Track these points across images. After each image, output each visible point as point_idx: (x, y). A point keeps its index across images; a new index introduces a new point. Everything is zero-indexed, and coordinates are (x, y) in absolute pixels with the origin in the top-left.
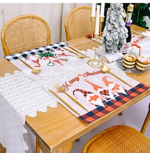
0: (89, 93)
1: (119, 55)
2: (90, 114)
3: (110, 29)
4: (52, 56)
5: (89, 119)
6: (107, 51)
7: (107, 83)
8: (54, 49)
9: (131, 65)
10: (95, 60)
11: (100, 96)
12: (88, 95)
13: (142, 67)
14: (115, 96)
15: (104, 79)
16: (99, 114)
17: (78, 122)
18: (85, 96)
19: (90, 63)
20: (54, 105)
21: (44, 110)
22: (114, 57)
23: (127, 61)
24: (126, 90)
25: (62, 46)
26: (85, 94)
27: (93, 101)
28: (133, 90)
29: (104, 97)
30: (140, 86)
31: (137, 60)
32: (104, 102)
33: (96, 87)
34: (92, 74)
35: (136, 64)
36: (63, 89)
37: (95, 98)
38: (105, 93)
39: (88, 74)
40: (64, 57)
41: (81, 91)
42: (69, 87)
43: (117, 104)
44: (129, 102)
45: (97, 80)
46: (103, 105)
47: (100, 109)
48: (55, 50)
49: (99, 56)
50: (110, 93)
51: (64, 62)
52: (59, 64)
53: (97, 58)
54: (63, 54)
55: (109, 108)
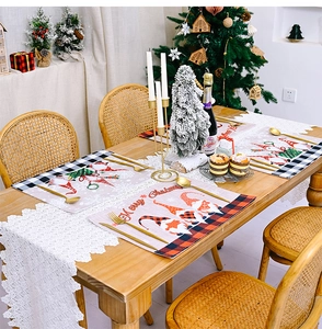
0: (164, 219)
1: (202, 158)
2: (172, 246)
3: (180, 117)
4: (91, 174)
5: (172, 252)
6: (180, 153)
7: (189, 202)
8: (90, 164)
9: (223, 170)
10: (163, 171)
11: (182, 220)
12: (162, 222)
13: (240, 171)
14: (204, 218)
15: (184, 197)
16: (185, 244)
17: (156, 259)
18: (159, 223)
19: (156, 177)
20: (115, 243)
21: (102, 251)
22: (193, 161)
23: (214, 164)
24: (219, 208)
25: (103, 156)
26: (158, 221)
27: (172, 230)
28: (231, 206)
29: (189, 222)
30: (242, 198)
31: (231, 160)
32: (189, 227)
33: (173, 210)
34: (162, 192)
35: (230, 167)
36: (121, 220)
37: (175, 224)
38: (189, 215)
39: (156, 193)
40: (111, 174)
41: (152, 218)
42: (131, 216)
43: (210, 227)
44: (228, 223)
45: (173, 199)
46: (188, 232)
47: (184, 238)
48: (93, 164)
49: (169, 164)
50: (196, 215)
51: (114, 180)
52: (106, 185)
53: (166, 167)
54: (109, 169)
55: (198, 235)
